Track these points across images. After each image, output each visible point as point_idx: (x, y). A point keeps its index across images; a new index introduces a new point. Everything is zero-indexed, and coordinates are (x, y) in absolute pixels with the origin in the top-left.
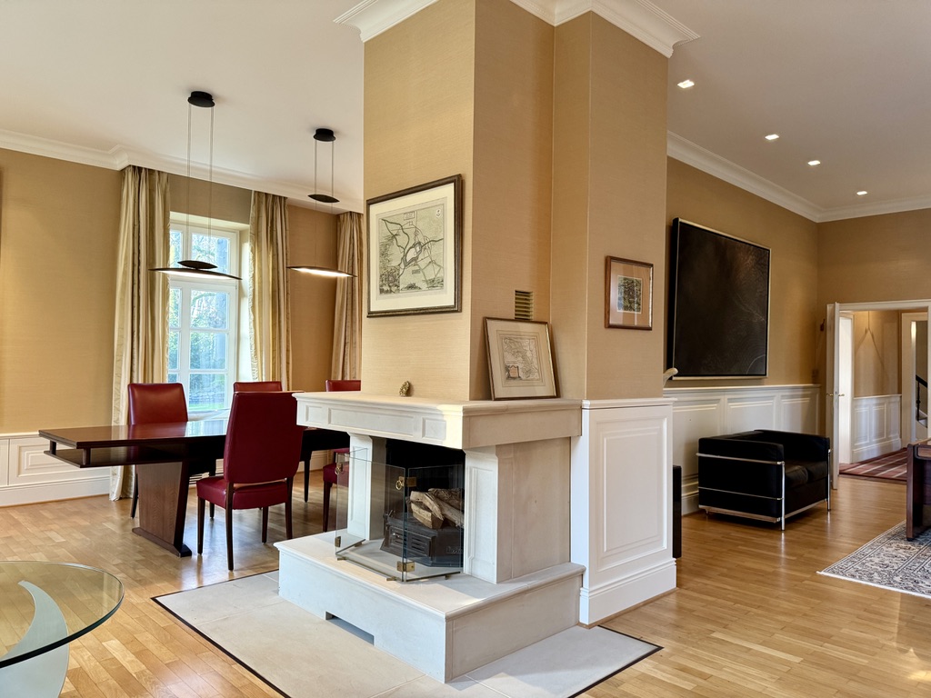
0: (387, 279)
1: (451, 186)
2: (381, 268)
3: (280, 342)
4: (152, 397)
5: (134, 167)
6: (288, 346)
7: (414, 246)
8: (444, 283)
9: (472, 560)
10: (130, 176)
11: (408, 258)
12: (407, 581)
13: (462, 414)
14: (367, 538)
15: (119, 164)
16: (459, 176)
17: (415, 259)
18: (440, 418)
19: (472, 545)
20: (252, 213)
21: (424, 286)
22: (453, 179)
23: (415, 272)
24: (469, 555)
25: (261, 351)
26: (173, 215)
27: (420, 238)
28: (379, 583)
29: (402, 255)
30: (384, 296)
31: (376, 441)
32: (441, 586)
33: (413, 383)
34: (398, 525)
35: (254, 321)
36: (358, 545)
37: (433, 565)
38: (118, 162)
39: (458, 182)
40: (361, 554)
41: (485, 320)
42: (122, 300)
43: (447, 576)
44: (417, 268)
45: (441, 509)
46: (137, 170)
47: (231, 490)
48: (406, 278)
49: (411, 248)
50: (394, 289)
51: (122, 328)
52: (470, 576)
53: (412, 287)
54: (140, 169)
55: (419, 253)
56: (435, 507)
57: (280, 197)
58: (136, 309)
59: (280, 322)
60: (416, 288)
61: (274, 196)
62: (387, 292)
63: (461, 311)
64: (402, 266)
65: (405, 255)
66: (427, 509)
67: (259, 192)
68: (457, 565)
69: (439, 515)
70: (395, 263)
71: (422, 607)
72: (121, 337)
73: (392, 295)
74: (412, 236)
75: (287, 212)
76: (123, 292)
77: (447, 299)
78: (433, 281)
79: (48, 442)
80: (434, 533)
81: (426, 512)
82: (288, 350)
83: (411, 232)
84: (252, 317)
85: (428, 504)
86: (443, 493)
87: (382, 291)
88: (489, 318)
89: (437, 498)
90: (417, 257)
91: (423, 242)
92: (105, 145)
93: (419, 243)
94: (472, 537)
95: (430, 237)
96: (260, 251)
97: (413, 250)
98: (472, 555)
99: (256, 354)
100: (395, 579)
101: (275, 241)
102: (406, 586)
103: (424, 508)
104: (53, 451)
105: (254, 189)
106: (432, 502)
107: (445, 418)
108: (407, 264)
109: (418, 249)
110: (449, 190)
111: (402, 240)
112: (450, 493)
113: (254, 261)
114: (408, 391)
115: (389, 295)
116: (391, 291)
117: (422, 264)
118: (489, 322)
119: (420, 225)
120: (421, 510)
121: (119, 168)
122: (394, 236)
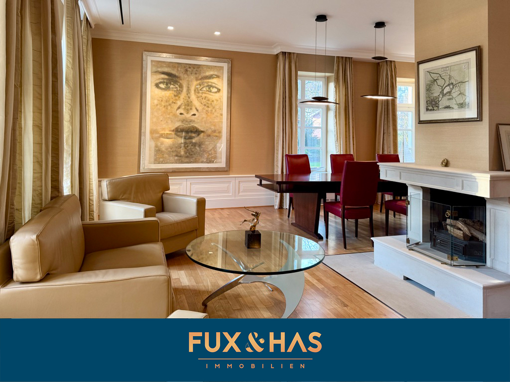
0: (431, 103)
1: (474, 53)
2: (427, 97)
3: (349, 133)
4: (295, 161)
5: (283, 52)
6: (353, 135)
7: (449, 85)
8: (470, 105)
9: (492, 260)
10: (281, 57)
11: (445, 92)
12: (454, 265)
13: (489, 179)
14: (421, 241)
15: (276, 51)
16: (479, 47)
17: (450, 92)
18: (474, 180)
19: (492, 252)
20: (335, 67)
21: (456, 107)
22: (475, 48)
23: (450, 99)
24: (490, 257)
25: (340, 138)
26: (300, 73)
27: (453, 81)
28: (438, 265)
29: (441, 90)
30: (429, 112)
31: (425, 190)
32: (475, 271)
33: (449, 160)
34: (440, 236)
35: (336, 122)
36: (417, 244)
37: (466, 260)
38: (275, 51)
39: (479, 50)
40: (422, 249)
41: (498, 126)
42: (278, 115)
43: (477, 267)
44: (451, 97)
45: (469, 230)
46: (284, 53)
47: (344, 209)
48: (444, 102)
49: (447, 86)
50: (435, 108)
51: (278, 128)
52: (492, 268)
53: (448, 107)
54: (285, 53)
55: (452, 89)
56: (465, 229)
57: (349, 58)
58: (284, 119)
59: (349, 123)
60: (450, 108)
61: (346, 57)
62: (431, 110)
63: (482, 121)
64: (441, 96)
65: (443, 90)
66: (460, 229)
67: (338, 57)
68: (483, 262)
69: (468, 233)
70: (436, 95)
71: (467, 280)
72: (278, 132)
73: (435, 111)
74: (447, 80)
75: (352, 65)
76: (279, 111)
77: (472, 113)
78: (462, 104)
79: (259, 179)
80: (466, 243)
81: (459, 231)
82: (353, 137)
83: (447, 78)
84: (335, 121)
85: (460, 227)
86: (468, 221)
87: (427, 110)
88: (500, 124)
89: (466, 224)
90: (451, 91)
91: (455, 83)
92: (271, 44)
93: (452, 84)
94: (492, 247)
95: (459, 80)
96: (339, 87)
97: (448, 87)
98: (492, 257)
99: (337, 140)
100: (446, 264)
101: (346, 81)
102: (454, 268)
103: (458, 229)
104: (261, 184)
105: (336, 56)
106: (463, 226)
107: (477, 181)
108: (444, 95)
109: (451, 87)
110: (472, 55)
111: (440, 82)
112: (473, 222)
113: (336, 92)
114: (446, 164)
115: (432, 112)
116: (434, 110)
117: (454, 95)
118: (500, 127)
119: (452, 74)
120: (455, 230)
121: (276, 53)
122: (435, 80)
